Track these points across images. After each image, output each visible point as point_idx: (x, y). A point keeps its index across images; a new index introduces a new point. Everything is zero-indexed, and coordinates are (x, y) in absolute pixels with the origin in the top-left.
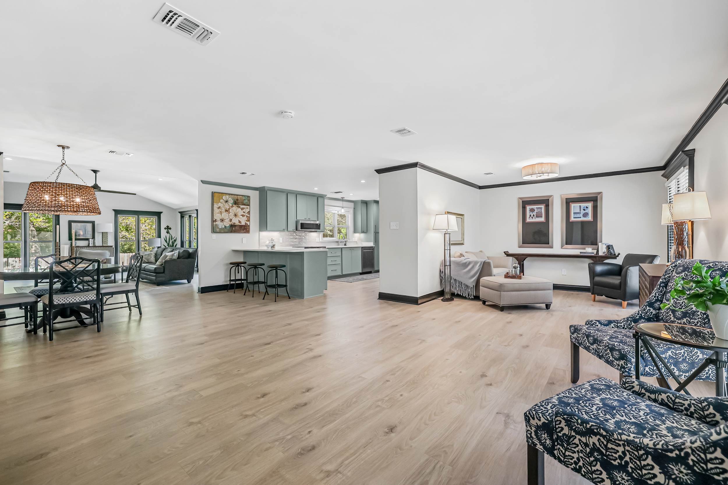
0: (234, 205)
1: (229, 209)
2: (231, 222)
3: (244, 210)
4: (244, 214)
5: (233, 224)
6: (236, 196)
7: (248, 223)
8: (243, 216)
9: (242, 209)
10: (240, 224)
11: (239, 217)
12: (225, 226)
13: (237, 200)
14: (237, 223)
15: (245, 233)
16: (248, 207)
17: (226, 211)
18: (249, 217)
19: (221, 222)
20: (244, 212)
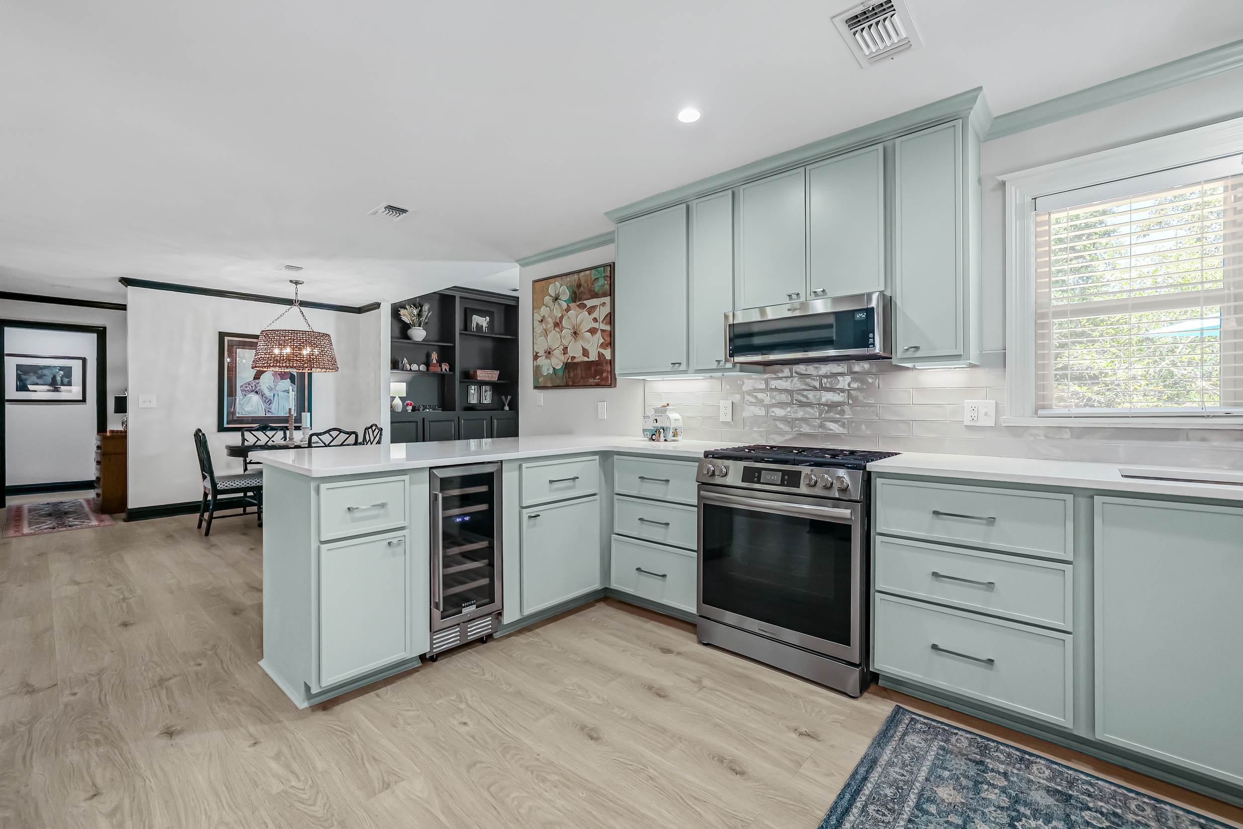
0: (572, 305)
1: (561, 318)
2: (567, 356)
3: (595, 315)
4: (596, 325)
5: (569, 361)
6: (576, 276)
7: (607, 353)
8: (593, 331)
9: (591, 310)
10: (586, 359)
11: (583, 338)
12: (554, 369)
13: (579, 286)
14: (580, 358)
15: (598, 385)
16: (607, 300)
17: (556, 325)
18: (612, 334)
19: (546, 357)
20: (595, 320)
